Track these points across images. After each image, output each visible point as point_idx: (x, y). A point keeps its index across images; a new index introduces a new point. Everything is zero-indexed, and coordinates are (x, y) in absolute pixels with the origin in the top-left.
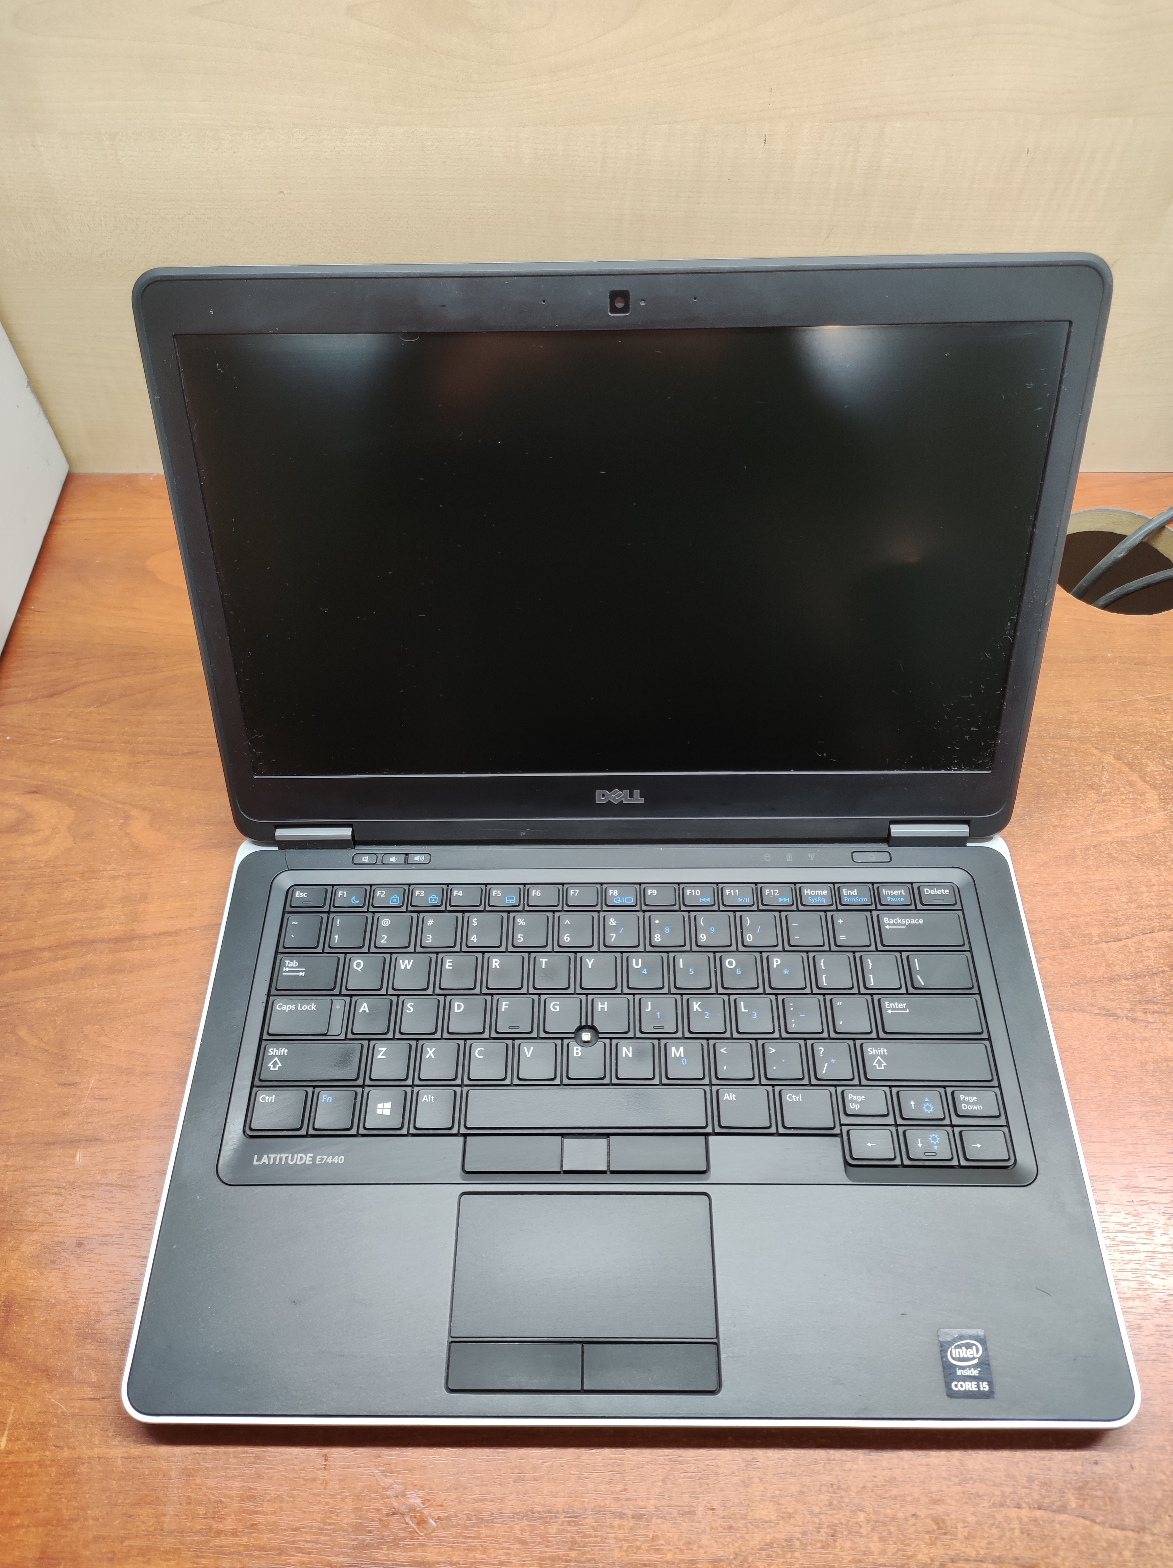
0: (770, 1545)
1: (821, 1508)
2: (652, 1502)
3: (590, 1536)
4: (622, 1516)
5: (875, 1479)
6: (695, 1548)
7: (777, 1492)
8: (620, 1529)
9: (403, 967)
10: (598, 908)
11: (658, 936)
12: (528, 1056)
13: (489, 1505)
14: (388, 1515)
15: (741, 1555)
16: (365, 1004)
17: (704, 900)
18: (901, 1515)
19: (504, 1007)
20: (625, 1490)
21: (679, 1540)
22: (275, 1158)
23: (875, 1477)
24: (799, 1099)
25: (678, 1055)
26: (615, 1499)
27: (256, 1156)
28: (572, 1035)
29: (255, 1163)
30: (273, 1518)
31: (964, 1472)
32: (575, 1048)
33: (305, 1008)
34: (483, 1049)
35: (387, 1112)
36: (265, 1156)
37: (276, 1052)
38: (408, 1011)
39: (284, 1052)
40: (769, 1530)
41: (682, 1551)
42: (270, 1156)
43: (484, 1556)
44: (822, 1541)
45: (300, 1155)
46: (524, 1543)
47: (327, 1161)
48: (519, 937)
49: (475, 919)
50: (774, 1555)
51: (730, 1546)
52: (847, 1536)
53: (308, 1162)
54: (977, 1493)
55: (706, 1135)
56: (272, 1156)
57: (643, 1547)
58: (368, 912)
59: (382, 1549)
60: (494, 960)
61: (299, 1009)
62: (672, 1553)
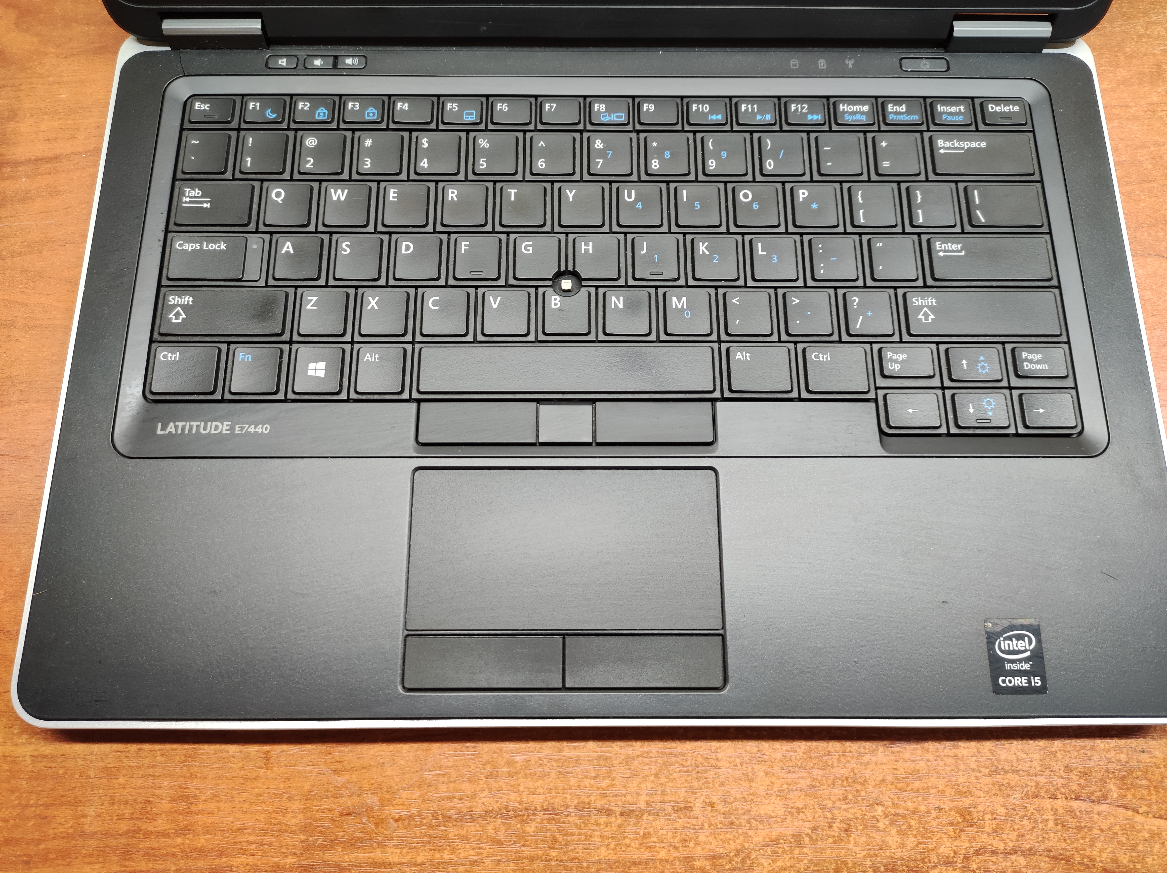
0: (776, 841)
1: (834, 802)
2: (644, 798)
3: (573, 834)
4: (609, 813)
5: (896, 772)
6: (692, 845)
7: (785, 786)
8: (607, 826)
9: (335, 198)
10: (581, 127)
11: (655, 162)
12: (495, 306)
13: (457, 803)
14: (341, 815)
15: (742, 852)
16: (289, 244)
17: (714, 117)
18: (923, 808)
19: (463, 248)
20: (612, 785)
21: (674, 837)
22: (183, 428)
23: (896, 769)
24: (827, 358)
25: (679, 306)
26: (600, 795)
27: (160, 424)
28: (550, 283)
29: (159, 432)
30: (211, 819)
31: (995, 762)
32: (553, 297)
33: (212, 247)
34: (438, 298)
35: (321, 374)
36: (172, 424)
37: (178, 301)
38: (343, 252)
39: (188, 301)
40: (775, 826)
41: (676, 848)
42: (177, 424)
43: (452, 857)
44: (834, 836)
45: (214, 424)
46: (499, 842)
47: (249, 430)
48: (481, 162)
49: (426, 140)
50: (780, 851)
51: (731, 842)
52: (863, 830)
53: (224, 432)
54: (1009, 784)
55: (714, 401)
56: (180, 424)
57: (633, 844)
58: (289, 129)
59: (336, 850)
60: (450, 191)
61: (205, 248)
62: (665, 850)
